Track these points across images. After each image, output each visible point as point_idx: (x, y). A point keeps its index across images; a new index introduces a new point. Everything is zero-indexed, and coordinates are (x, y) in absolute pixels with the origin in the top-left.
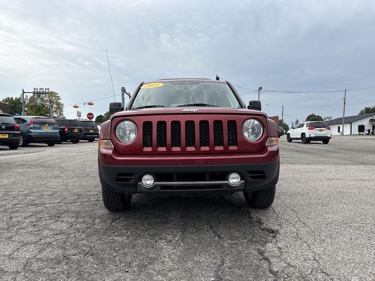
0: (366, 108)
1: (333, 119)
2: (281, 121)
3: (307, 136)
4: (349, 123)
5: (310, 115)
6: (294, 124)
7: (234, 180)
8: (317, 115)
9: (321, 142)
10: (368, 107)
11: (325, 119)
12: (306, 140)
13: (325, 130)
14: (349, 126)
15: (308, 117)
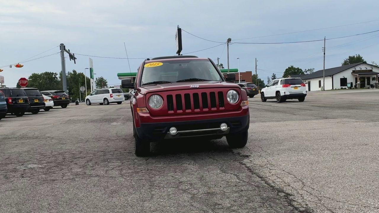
0: (350, 57)
1: (314, 71)
2: (255, 76)
3: (282, 94)
4: (330, 76)
5: (289, 67)
6: (271, 80)
7: (224, 127)
8: (296, 68)
9: (297, 100)
10: (352, 55)
11: (306, 72)
12: (281, 99)
13: (300, 86)
14: (330, 79)
15: (286, 70)
